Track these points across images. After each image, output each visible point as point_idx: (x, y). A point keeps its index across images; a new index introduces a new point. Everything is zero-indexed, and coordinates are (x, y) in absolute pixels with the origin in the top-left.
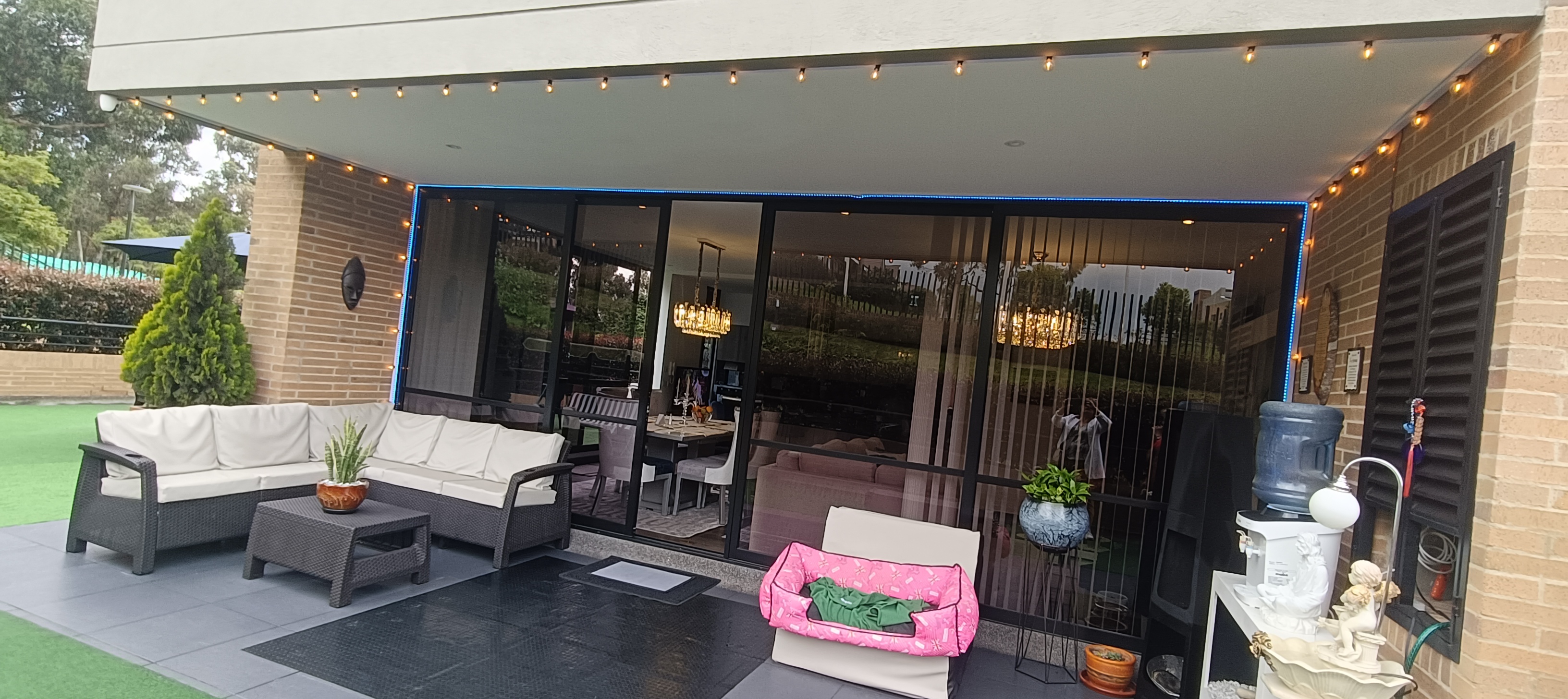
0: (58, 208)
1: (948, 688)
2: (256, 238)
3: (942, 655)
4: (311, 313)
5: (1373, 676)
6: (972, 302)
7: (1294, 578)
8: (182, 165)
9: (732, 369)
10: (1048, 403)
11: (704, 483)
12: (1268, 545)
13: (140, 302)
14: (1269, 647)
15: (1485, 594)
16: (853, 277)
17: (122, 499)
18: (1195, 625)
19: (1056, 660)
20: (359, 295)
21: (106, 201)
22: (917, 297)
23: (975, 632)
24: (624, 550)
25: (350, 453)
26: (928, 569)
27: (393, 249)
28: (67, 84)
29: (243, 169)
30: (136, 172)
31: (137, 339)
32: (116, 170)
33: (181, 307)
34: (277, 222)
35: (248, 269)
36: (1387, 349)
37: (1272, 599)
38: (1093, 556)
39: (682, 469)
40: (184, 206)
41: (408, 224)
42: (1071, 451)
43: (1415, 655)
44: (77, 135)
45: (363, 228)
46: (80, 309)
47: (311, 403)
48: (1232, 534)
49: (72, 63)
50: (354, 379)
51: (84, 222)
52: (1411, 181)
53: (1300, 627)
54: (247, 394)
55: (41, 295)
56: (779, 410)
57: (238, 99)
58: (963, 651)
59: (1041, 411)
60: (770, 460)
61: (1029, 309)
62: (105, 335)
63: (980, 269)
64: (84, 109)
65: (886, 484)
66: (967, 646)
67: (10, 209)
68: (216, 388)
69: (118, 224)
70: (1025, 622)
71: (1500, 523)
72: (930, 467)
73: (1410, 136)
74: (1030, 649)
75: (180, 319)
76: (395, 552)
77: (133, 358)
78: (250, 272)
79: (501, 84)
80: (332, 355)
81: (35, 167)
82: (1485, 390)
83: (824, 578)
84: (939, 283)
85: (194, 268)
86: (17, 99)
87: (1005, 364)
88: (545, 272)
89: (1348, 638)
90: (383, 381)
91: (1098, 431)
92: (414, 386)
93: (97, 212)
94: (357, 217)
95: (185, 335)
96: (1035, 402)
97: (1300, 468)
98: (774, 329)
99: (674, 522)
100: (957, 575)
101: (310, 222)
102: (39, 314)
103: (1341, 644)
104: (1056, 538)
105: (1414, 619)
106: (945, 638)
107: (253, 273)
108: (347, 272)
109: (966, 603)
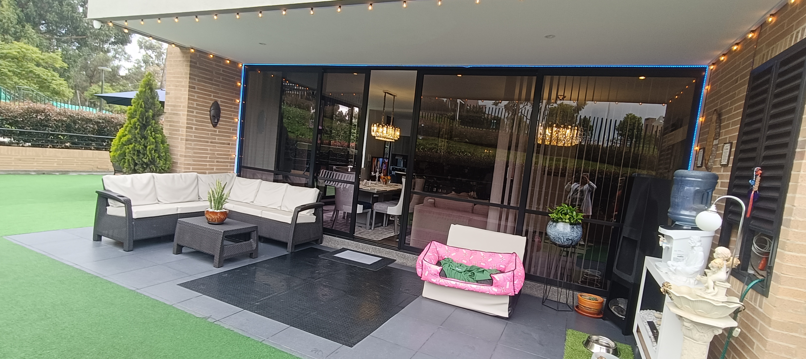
0: (67, 79)
1: (509, 310)
2: (168, 92)
3: (506, 295)
4: (196, 129)
5: (723, 302)
6: (524, 123)
7: (687, 258)
8: (123, 57)
9: (400, 159)
10: (563, 175)
11: (387, 214)
12: (674, 242)
13: (112, 125)
14: (670, 289)
15: (784, 264)
16: (462, 110)
17: (116, 216)
18: (634, 283)
19: (563, 300)
20: (218, 120)
21: (88, 76)
22: (495, 121)
23: (522, 284)
24: (349, 245)
25: (219, 196)
26: (499, 255)
27: (233, 97)
28: (66, 16)
29: (152, 58)
30: (101, 61)
31: (117, 141)
32: (92, 60)
33: (136, 126)
34: (178, 84)
35: (165, 107)
36: (744, 142)
37: (674, 268)
38: (584, 252)
39: (376, 207)
40: (126, 78)
41: (239, 84)
42: (574, 200)
43: (746, 294)
44: (73, 43)
45: (219, 86)
46: (84, 128)
47: (198, 173)
48: (656, 237)
49: (68, 5)
50: (217, 162)
51: (79, 86)
52: (763, 52)
53: (688, 282)
54: (168, 168)
55: (66, 121)
56: (423, 178)
57: (159, 21)
58: (517, 293)
59: (559, 180)
60: (420, 202)
61: (555, 125)
62: (96, 141)
63: (529, 106)
64: (75, 28)
65: (478, 214)
66: (518, 291)
67: (46, 80)
68: (154, 165)
69: (96, 87)
70: (548, 282)
71: (795, 229)
72: (501, 206)
73: (765, 28)
74: (550, 295)
75: (136, 132)
76: (242, 243)
77: (116, 150)
78: (166, 108)
79: (288, 10)
80: (207, 150)
81: (55, 59)
82: (793, 161)
83: (448, 258)
84: (507, 114)
85: (141, 107)
86: (43, 24)
87: (541, 156)
88: (304, 109)
89: (711, 284)
90: (231, 162)
91: (589, 191)
92: (245, 165)
93: (84, 81)
94: (216, 81)
95: (139, 139)
96: (556, 175)
97: (694, 203)
98: (421, 138)
99: (372, 233)
100: (514, 258)
101: (193, 83)
102: (66, 131)
103: (707, 288)
104: (565, 240)
105: (747, 278)
106: (508, 287)
107: (168, 109)
108: (212, 108)
109: (519, 270)
